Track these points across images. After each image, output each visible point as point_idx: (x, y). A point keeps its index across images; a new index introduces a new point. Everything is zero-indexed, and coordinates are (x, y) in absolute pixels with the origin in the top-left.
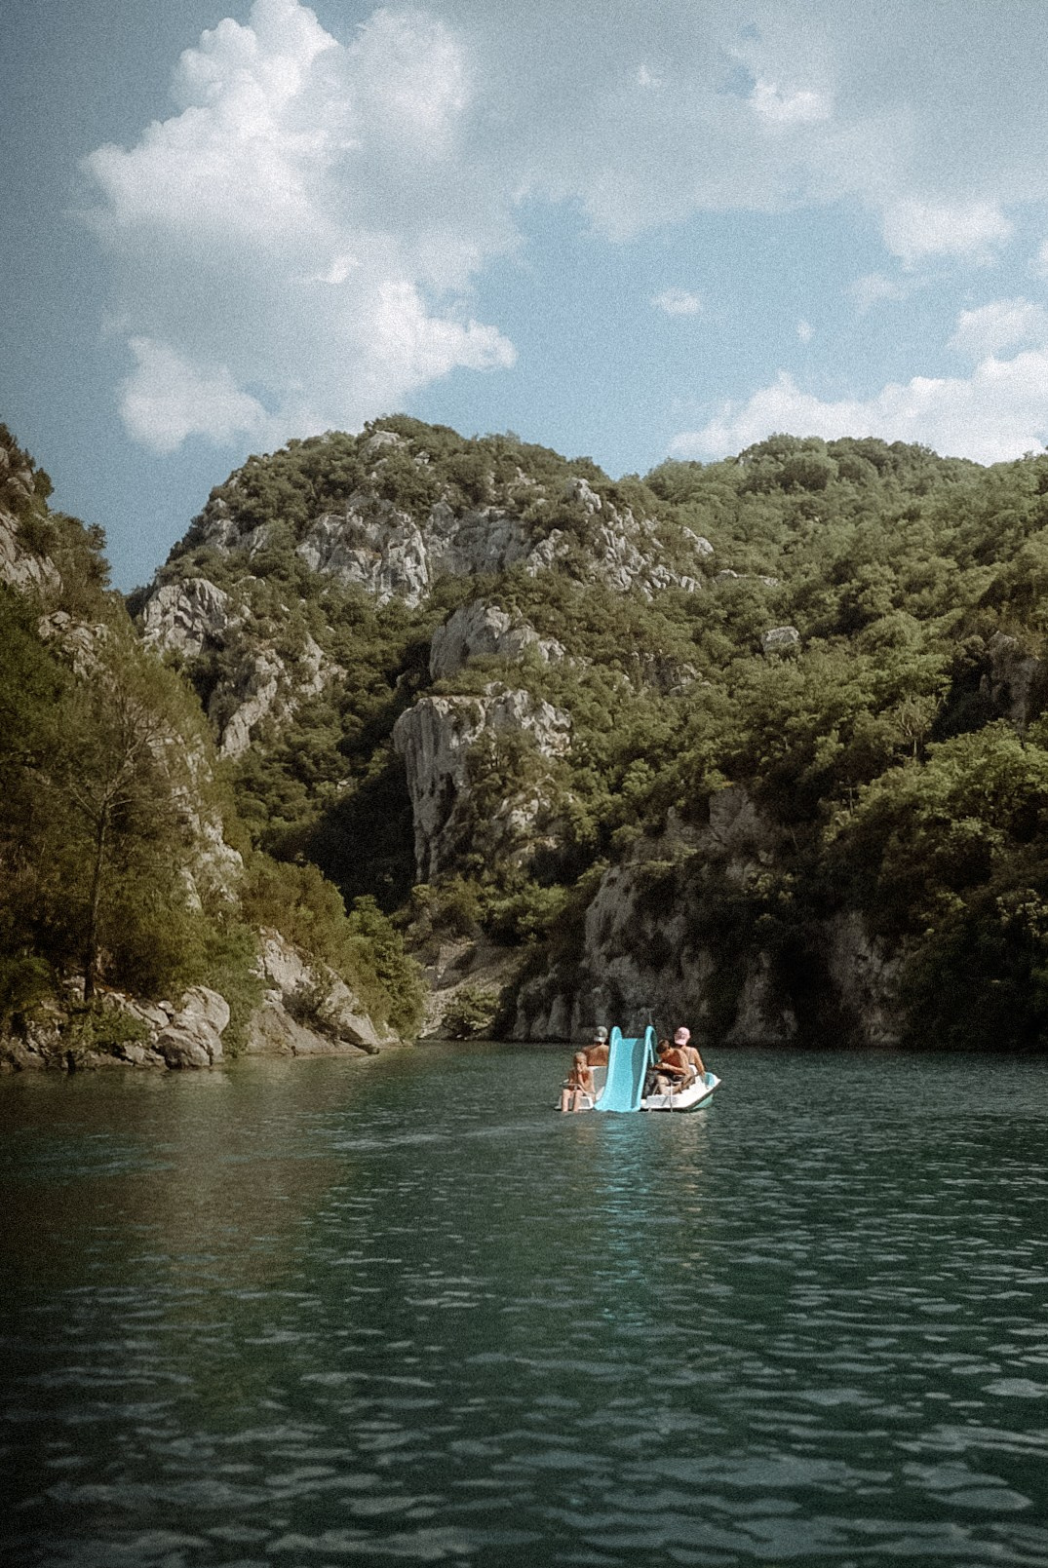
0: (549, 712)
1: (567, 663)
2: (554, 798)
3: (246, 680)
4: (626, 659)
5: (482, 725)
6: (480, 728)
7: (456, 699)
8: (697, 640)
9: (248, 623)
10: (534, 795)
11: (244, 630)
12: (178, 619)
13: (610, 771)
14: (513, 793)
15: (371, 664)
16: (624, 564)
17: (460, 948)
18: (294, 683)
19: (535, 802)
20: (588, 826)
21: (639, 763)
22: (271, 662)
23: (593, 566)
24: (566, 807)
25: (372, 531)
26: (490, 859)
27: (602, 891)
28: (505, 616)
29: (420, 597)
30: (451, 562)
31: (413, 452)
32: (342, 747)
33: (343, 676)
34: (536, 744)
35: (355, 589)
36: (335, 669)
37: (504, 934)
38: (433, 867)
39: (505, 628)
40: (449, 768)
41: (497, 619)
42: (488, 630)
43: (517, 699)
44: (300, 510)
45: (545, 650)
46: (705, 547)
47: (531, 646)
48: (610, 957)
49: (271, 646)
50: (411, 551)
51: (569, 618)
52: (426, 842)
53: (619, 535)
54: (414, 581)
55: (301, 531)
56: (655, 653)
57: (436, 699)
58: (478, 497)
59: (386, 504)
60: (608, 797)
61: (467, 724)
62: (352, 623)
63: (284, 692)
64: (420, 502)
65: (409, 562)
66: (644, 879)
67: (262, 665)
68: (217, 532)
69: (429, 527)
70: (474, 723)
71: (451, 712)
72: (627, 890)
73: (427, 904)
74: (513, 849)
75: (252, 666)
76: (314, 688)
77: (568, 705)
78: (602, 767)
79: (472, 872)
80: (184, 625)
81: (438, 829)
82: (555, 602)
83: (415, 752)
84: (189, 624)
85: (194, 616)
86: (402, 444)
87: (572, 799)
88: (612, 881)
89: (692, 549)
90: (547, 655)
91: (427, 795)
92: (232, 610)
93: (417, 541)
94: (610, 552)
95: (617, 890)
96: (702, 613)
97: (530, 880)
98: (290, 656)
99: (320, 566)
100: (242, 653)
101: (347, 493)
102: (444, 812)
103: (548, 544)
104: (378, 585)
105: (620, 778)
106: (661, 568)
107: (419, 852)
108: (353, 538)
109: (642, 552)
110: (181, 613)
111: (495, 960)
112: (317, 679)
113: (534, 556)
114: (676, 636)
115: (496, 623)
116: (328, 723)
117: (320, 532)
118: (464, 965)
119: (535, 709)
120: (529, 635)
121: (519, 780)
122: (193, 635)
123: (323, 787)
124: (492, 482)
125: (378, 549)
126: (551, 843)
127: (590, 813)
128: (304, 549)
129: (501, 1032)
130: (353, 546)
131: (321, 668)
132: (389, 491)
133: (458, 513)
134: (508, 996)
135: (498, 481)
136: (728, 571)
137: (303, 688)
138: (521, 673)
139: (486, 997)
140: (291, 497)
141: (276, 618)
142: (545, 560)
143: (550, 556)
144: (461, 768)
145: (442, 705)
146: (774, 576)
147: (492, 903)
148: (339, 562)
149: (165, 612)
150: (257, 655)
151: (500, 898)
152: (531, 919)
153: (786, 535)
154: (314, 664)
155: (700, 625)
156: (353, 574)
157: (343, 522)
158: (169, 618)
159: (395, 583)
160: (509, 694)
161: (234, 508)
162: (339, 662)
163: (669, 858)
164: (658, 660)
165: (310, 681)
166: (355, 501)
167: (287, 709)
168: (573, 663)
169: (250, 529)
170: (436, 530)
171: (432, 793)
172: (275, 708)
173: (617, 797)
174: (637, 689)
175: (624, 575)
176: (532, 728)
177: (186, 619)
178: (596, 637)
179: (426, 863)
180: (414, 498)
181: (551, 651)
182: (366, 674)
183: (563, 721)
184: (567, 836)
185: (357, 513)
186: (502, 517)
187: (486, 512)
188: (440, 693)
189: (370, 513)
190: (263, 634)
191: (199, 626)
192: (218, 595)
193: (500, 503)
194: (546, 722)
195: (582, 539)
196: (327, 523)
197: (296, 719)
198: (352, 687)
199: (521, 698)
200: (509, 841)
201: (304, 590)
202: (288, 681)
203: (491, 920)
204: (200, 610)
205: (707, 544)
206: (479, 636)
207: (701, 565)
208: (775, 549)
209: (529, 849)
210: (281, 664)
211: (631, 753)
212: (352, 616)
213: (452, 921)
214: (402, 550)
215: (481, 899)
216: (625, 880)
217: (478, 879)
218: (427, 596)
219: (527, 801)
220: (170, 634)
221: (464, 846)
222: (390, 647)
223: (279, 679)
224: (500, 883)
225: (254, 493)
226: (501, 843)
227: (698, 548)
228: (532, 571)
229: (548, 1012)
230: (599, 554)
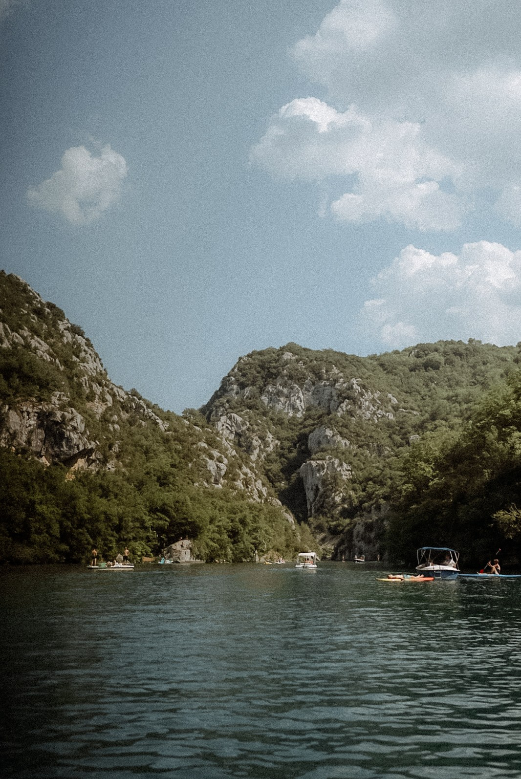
0: (345, 465)
1: (350, 447)
2: (347, 493)
3: (249, 447)
4: (368, 445)
5: (326, 469)
6: (325, 471)
7: (318, 462)
8: (390, 437)
9: (249, 428)
10: (341, 492)
11: (248, 430)
12: (227, 427)
13: (362, 484)
14: (335, 492)
15: (288, 440)
16: (368, 410)
17: (323, 535)
18: (264, 447)
19: (341, 494)
20: (356, 502)
21: (370, 482)
22: (257, 441)
23: (358, 412)
24: (350, 496)
25: (285, 391)
26: (329, 510)
27: (357, 525)
28: (331, 432)
29: (302, 413)
30: (312, 400)
31: (297, 361)
32: (282, 470)
33: (279, 444)
34: (341, 475)
35: (280, 412)
36: (277, 442)
37: (334, 532)
38: (313, 511)
39: (331, 436)
40: (317, 482)
41: (329, 433)
42: (326, 436)
43: (336, 462)
44: (260, 383)
45: (343, 443)
46: (395, 401)
47: (340, 441)
48: (359, 541)
49: (256, 435)
50: (299, 398)
51: (351, 432)
52: (311, 504)
53: (366, 401)
54: (300, 408)
55: (262, 391)
56: (377, 443)
57: (312, 462)
58: (320, 378)
59: (290, 382)
60: (361, 493)
61: (321, 469)
62: (281, 425)
63: (261, 450)
64: (301, 380)
65: (298, 401)
66: (366, 524)
67: (255, 443)
68: (232, 390)
69: (304, 389)
70: (323, 469)
71: (317, 466)
72: (363, 525)
73: (312, 523)
74: (336, 507)
75: (251, 443)
76: (270, 449)
77: (350, 463)
78: (361, 483)
79: (324, 514)
80: (229, 429)
81: (314, 500)
82: (346, 426)
83: (306, 477)
84: (230, 429)
85: (232, 426)
86: (294, 358)
87: (352, 493)
88: (359, 524)
89: (390, 401)
90: (344, 445)
91: (310, 490)
92: (244, 424)
93: (301, 395)
94: (363, 407)
95: (360, 526)
96: (392, 427)
97: (341, 517)
98: (262, 438)
99: (269, 403)
100: (247, 438)
101: (276, 377)
102: (316, 495)
103: (344, 405)
104: (288, 410)
105: (365, 487)
106: (380, 411)
107: (309, 507)
108: (279, 393)
109: (374, 406)
110: (228, 425)
111: (331, 539)
112: (271, 446)
113: (340, 409)
114: (383, 437)
115: (329, 434)
116: (276, 461)
117: (268, 392)
118: (323, 540)
119: (341, 465)
120: (339, 438)
121: (337, 487)
122: (231, 432)
123: (277, 484)
124: (325, 372)
125: (288, 397)
126: (346, 506)
127: (357, 498)
128: (263, 398)
129: (334, 558)
130: (279, 396)
131: (272, 441)
132: (291, 377)
133: (314, 384)
134: (336, 549)
135: (327, 371)
136: (401, 409)
137: (267, 449)
138: (337, 452)
139: (330, 549)
140: (256, 377)
141: (257, 425)
142: (343, 411)
143: (344, 409)
144: (320, 482)
145: (314, 463)
146: (416, 411)
147: (330, 523)
148: (275, 402)
149: (223, 425)
150: (253, 439)
151: (332, 522)
152: (341, 528)
153: (424, 391)
154: (270, 440)
155: (391, 431)
156: (279, 406)
157: (276, 388)
158: (224, 427)
159: (294, 409)
160: (333, 460)
161: (237, 380)
162: (277, 439)
163: (371, 519)
164: (378, 445)
165: (269, 446)
166: (279, 381)
167: (262, 456)
168: (352, 447)
169: (243, 388)
170: (306, 390)
171: (312, 489)
172: (259, 456)
173: (364, 493)
174: (371, 455)
175: (368, 414)
176: (340, 471)
177: (229, 427)
178: (359, 438)
179: (311, 510)
180: (299, 379)
181: (345, 443)
182: (287, 444)
183: (349, 468)
184: (351, 504)
185: (280, 385)
186: (329, 385)
187: (323, 383)
188: (313, 460)
189: (284, 385)
190: (253, 431)
191: (233, 429)
192: (239, 419)
193: (328, 380)
194: (344, 469)
195: (355, 403)
196: (270, 388)
197: (265, 459)
198: (282, 448)
199: (337, 462)
200: (334, 505)
201: (265, 414)
202: (262, 447)
203: (330, 527)
204: (234, 424)
205: (395, 400)
206: (323, 438)
207: (393, 407)
208: (419, 397)
209: (340, 508)
210: (260, 441)
211: (368, 479)
212: (280, 422)
213: (320, 528)
214: (296, 397)
215: (327, 522)
216: (362, 523)
217: (326, 516)
218: (304, 413)
219: (339, 494)
220: (225, 432)
221: (322, 506)
222: (294, 434)
223: (260, 446)
224: (332, 517)
225: (244, 375)
226: (332, 506)
227: (392, 401)
228: (339, 414)
229: (345, 553)
230: (360, 408)
